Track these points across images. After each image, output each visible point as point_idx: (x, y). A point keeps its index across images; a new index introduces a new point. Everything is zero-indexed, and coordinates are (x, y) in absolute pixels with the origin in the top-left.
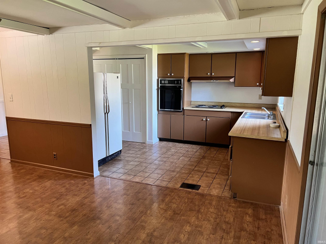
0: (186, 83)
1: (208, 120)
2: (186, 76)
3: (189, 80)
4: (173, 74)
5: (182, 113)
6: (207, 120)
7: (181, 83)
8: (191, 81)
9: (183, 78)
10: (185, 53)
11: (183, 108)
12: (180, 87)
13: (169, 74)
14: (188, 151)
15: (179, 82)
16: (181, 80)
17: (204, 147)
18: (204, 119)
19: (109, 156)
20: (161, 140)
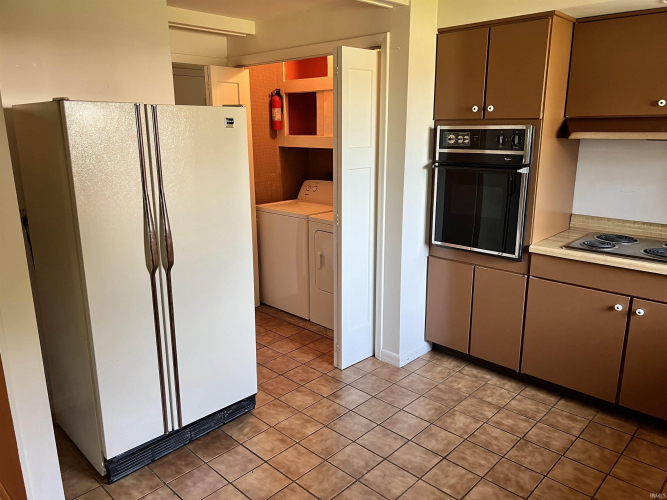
0: (548, 144)
1: (641, 312)
2: (551, 112)
3: (563, 132)
4: (491, 108)
5: (521, 266)
6: (630, 313)
7: (521, 146)
8: (574, 136)
9: (536, 121)
10: (551, 14)
11: (525, 249)
12: (518, 162)
13: (475, 109)
14: (522, 441)
15: (515, 139)
16: (522, 133)
17: (610, 425)
18: (619, 307)
19: (182, 429)
20: (437, 349)
